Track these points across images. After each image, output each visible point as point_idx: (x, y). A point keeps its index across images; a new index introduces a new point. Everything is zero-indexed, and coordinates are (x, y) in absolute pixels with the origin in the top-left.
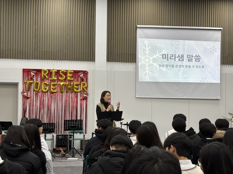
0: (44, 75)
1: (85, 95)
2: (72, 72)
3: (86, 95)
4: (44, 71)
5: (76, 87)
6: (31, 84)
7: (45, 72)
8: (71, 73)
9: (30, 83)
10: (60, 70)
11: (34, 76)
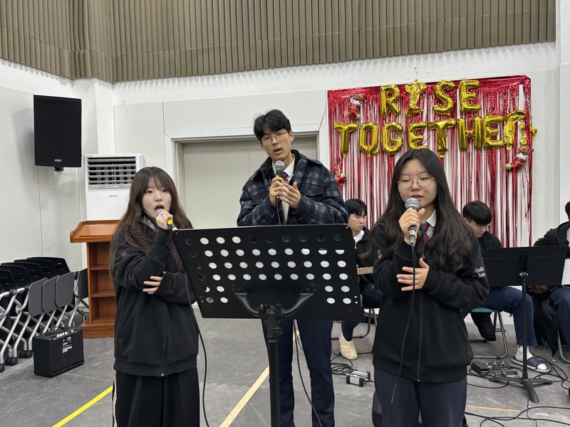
0: (387, 104)
1: (520, 156)
2: (477, 83)
3: (524, 154)
4: (386, 90)
5: (490, 131)
6: (352, 131)
7: (390, 92)
8: (471, 88)
9: (350, 128)
10: (435, 83)
11: (358, 107)
